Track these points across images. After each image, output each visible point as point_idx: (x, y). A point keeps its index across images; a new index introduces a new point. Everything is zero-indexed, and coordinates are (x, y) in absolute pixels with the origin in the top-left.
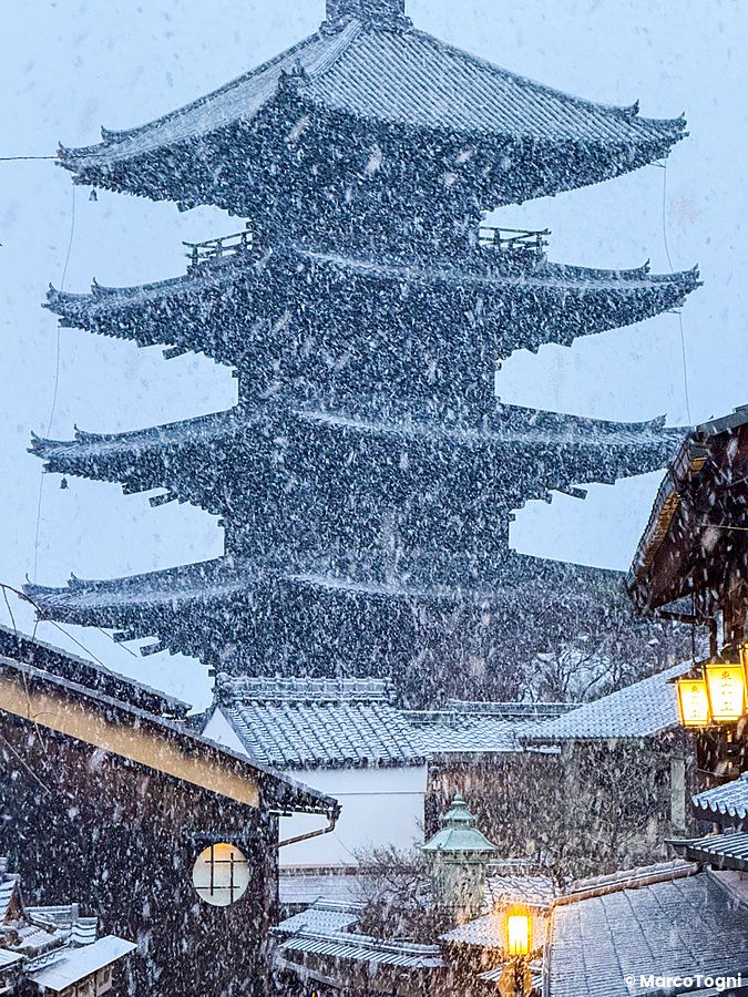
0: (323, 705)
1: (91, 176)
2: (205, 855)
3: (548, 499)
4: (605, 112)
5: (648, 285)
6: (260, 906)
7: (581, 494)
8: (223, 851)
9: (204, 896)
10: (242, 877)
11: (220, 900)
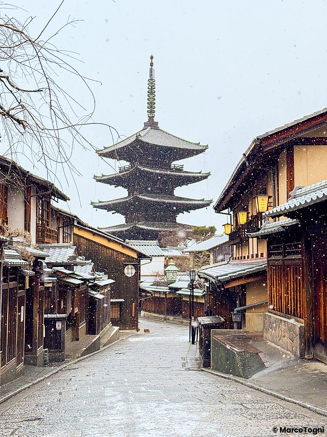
0: (145, 245)
1: (100, 155)
2: (127, 267)
3: (183, 213)
4: (194, 144)
5: (201, 175)
6: (137, 276)
7: (189, 212)
8: (130, 266)
9: (127, 275)
10: (134, 271)
11: (130, 275)
